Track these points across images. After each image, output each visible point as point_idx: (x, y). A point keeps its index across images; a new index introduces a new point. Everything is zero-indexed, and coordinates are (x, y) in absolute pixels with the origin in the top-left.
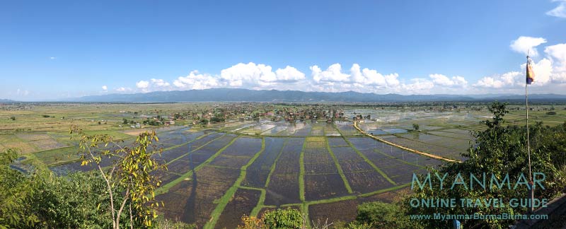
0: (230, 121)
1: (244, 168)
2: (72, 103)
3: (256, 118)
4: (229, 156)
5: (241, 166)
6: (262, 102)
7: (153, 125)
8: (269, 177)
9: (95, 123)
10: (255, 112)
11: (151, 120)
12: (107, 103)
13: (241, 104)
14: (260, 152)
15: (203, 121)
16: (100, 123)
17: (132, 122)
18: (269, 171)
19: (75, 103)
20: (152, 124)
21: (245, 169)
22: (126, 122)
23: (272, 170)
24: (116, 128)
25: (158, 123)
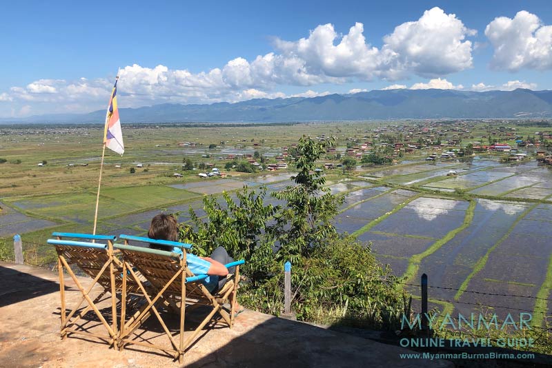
0: (405, 163)
1: (417, 258)
2: (68, 126)
3: (464, 155)
4: (388, 235)
5: (410, 255)
6: (486, 120)
7: (246, 171)
8: (467, 280)
9: (123, 171)
10: (465, 144)
11: (240, 161)
12: (153, 126)
13: (437, 125)
14: (456, 231)
15: (346, 162)
16: (132, 171)
17: (202, 167)
18: (471, 270)
19: (74, 126)
20: (243, 169)
21: (419, 261)
22: (188, 167)
23: (477, 270)
24: (170, 180)
25: (253, 167)
